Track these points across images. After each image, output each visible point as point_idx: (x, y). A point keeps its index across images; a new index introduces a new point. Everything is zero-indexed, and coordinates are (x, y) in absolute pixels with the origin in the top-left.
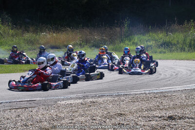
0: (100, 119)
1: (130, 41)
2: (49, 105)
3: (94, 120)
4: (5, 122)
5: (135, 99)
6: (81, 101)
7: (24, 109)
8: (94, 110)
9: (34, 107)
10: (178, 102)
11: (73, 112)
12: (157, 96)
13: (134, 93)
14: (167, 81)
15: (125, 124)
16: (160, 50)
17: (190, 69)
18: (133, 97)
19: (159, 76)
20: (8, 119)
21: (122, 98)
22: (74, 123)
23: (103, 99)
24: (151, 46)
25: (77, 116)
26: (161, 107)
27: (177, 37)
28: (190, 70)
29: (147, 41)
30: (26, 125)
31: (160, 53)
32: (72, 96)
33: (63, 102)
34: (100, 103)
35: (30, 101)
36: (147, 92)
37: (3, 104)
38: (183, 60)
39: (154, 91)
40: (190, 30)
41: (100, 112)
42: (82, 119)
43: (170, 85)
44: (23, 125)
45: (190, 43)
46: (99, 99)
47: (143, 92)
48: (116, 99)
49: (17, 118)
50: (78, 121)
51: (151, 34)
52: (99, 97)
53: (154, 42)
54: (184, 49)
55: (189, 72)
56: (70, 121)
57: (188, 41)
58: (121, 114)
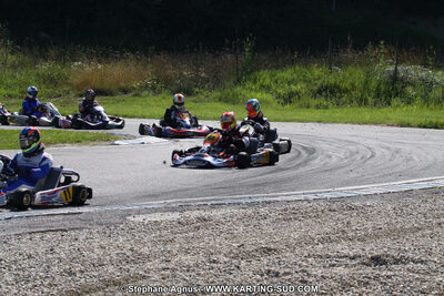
0: (226, 260)
1: (255, 82)
2: (111, 224)
3: (214, 262)
4: (25, 264)
5: (290, 214)
6: (176, 216)
7: (59, 233)
8: (208, 240)
9: (81, 229)
10: (382, 222)
11: (165, 243)
12: (334, 207)
13: (284, 198)
14: (347, 172)
15: (282, 272)
16: (316, 102)
17: (387, 145)
18: (286, 210)
19: (327, 160)
20: (30, 257)
21: (262, 210)
22: (173, 270)
23: (223, 211)
24: (297, 93)
25: (175, 252)
26: (350, 234)
27: (351, 75)
28: (388, 148)
29: (289, 83)
30: (71, 273)
31: (317, 107)
32: (155, 204)
33: (139, 219)
34: (218, 223)
35: (69, 214)
36: (311, 197)
37: (14, 221)
38: (366, 123)
39: (325, 195)
40: (377, 61)
41: (222, 244)
42: (188, 260)
43: (355, 182)
44: (65, 271)
45: (378, 89)
46: (214, 212)
47: (302, 197)
48: (250, 211)
49: (50, 256)
50: (179, 264)
51: (297, 68)
52: (213, 206)
53: (304, 85)
54: (366, 100)
55: (387, 152)
56: (164, 265)
57: (373, 84)
58: (270, 250)
